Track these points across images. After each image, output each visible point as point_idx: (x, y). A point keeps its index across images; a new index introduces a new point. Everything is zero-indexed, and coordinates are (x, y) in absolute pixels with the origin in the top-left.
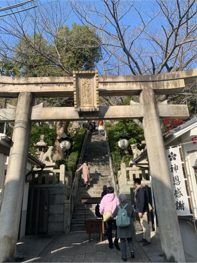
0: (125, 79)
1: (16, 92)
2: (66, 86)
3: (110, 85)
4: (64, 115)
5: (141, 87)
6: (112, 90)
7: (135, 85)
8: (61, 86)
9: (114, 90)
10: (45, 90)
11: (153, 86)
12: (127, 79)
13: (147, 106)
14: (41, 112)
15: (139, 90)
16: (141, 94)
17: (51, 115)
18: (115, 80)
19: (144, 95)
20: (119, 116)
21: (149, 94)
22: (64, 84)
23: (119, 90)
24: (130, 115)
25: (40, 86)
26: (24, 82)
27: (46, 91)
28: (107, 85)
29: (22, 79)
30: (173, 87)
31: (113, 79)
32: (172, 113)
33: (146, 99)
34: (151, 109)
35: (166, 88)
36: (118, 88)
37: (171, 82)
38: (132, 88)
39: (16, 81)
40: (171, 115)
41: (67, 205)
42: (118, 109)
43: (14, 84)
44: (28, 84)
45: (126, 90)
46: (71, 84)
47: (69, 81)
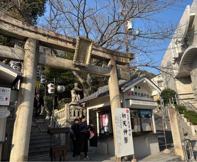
1: (26, 36)
2: (66, 43)
5: (110, 58)
7: (107, 55)
8: (62, 42)
10: (50, 42)
11: (116, 59)
12: (103, 50)
16: (110, 62)
17: (54, 63)
18: (97, 49)
23: (99, 56)
25: (47, 37)
26: (33, 30)
27: (52, 43)
29: (32, 27)
35: (122, 61)
36: (99, 54)
37: (124, 58)
38: (106, 57)
39: (26, 27)
42: (98, 68)
43: (24, 29)
44: (36, 33)
45: (102, 57)
46: (70, 43)
47: (69, 40)
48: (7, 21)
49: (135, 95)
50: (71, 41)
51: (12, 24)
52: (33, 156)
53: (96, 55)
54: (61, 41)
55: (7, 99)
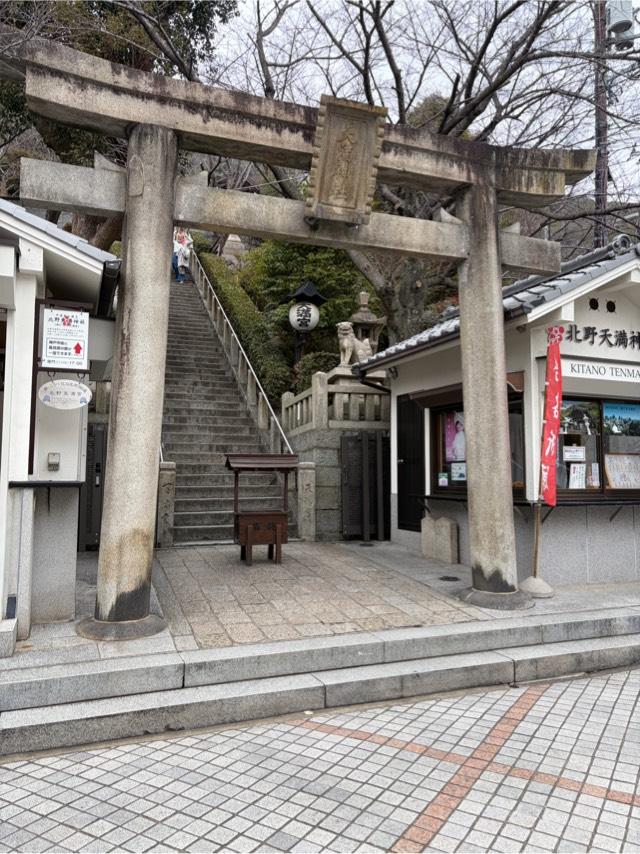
0: (434, 143)
1: (126, 118)
2: (279, 132)
3: (396, 153)
4: (271, 222)
5: (469, 177)
6: (400, 169)
7: (455, 166)
8: (263, 128)
9: (407, 169)
10: (216, 130)
11: (497, 179)
12: (439, 146)
13: (480, 230)
14: (204, 200)
15: (464, 183)
16: (468, 197)
17: (234, 214)
18: (410, 143)
19: (473, 200)
20: (412, 246)
21: (488, 199)
22: (274, 125)
23: (418, 172)
24: (437, 249)
25: (202, 114)
26: (150, 90)
27: (220, 136)
28: (389, 151)
29: (145, 78)
30: (541, 192)
31: (405, 138)
32: (527, 259)
33: (477, 212)
34: (488, 241)
35: (524, 190)
36: (415, 166)
37: (536, 176)
38: (450, 175)
39: (123, 80)
40: (525, 263)
41: (169, 473)
42: (409, 228)
43: (117, 90)
44: (163, 100)
45: (433, 178)
46: (294, 127)
47: (289, 118)
48: (59, 67)
49: (586, 338)
50: (299, 119)
51: (76, 77)
52: (206, 539)
53: (404, 172)
54: (259, 126)
55: (78, 349)
